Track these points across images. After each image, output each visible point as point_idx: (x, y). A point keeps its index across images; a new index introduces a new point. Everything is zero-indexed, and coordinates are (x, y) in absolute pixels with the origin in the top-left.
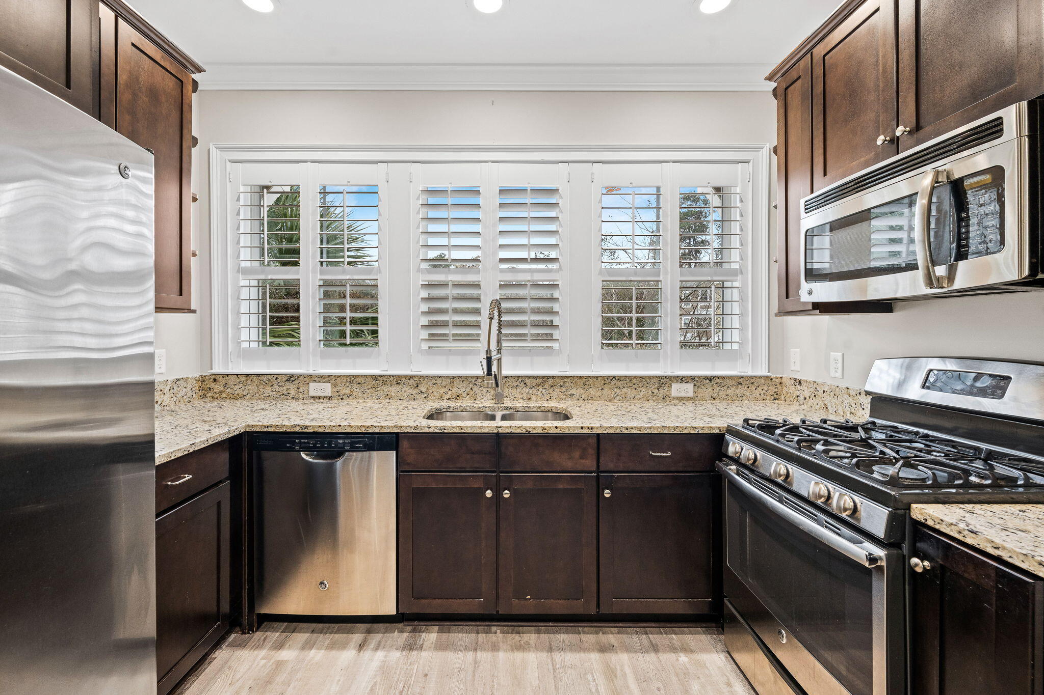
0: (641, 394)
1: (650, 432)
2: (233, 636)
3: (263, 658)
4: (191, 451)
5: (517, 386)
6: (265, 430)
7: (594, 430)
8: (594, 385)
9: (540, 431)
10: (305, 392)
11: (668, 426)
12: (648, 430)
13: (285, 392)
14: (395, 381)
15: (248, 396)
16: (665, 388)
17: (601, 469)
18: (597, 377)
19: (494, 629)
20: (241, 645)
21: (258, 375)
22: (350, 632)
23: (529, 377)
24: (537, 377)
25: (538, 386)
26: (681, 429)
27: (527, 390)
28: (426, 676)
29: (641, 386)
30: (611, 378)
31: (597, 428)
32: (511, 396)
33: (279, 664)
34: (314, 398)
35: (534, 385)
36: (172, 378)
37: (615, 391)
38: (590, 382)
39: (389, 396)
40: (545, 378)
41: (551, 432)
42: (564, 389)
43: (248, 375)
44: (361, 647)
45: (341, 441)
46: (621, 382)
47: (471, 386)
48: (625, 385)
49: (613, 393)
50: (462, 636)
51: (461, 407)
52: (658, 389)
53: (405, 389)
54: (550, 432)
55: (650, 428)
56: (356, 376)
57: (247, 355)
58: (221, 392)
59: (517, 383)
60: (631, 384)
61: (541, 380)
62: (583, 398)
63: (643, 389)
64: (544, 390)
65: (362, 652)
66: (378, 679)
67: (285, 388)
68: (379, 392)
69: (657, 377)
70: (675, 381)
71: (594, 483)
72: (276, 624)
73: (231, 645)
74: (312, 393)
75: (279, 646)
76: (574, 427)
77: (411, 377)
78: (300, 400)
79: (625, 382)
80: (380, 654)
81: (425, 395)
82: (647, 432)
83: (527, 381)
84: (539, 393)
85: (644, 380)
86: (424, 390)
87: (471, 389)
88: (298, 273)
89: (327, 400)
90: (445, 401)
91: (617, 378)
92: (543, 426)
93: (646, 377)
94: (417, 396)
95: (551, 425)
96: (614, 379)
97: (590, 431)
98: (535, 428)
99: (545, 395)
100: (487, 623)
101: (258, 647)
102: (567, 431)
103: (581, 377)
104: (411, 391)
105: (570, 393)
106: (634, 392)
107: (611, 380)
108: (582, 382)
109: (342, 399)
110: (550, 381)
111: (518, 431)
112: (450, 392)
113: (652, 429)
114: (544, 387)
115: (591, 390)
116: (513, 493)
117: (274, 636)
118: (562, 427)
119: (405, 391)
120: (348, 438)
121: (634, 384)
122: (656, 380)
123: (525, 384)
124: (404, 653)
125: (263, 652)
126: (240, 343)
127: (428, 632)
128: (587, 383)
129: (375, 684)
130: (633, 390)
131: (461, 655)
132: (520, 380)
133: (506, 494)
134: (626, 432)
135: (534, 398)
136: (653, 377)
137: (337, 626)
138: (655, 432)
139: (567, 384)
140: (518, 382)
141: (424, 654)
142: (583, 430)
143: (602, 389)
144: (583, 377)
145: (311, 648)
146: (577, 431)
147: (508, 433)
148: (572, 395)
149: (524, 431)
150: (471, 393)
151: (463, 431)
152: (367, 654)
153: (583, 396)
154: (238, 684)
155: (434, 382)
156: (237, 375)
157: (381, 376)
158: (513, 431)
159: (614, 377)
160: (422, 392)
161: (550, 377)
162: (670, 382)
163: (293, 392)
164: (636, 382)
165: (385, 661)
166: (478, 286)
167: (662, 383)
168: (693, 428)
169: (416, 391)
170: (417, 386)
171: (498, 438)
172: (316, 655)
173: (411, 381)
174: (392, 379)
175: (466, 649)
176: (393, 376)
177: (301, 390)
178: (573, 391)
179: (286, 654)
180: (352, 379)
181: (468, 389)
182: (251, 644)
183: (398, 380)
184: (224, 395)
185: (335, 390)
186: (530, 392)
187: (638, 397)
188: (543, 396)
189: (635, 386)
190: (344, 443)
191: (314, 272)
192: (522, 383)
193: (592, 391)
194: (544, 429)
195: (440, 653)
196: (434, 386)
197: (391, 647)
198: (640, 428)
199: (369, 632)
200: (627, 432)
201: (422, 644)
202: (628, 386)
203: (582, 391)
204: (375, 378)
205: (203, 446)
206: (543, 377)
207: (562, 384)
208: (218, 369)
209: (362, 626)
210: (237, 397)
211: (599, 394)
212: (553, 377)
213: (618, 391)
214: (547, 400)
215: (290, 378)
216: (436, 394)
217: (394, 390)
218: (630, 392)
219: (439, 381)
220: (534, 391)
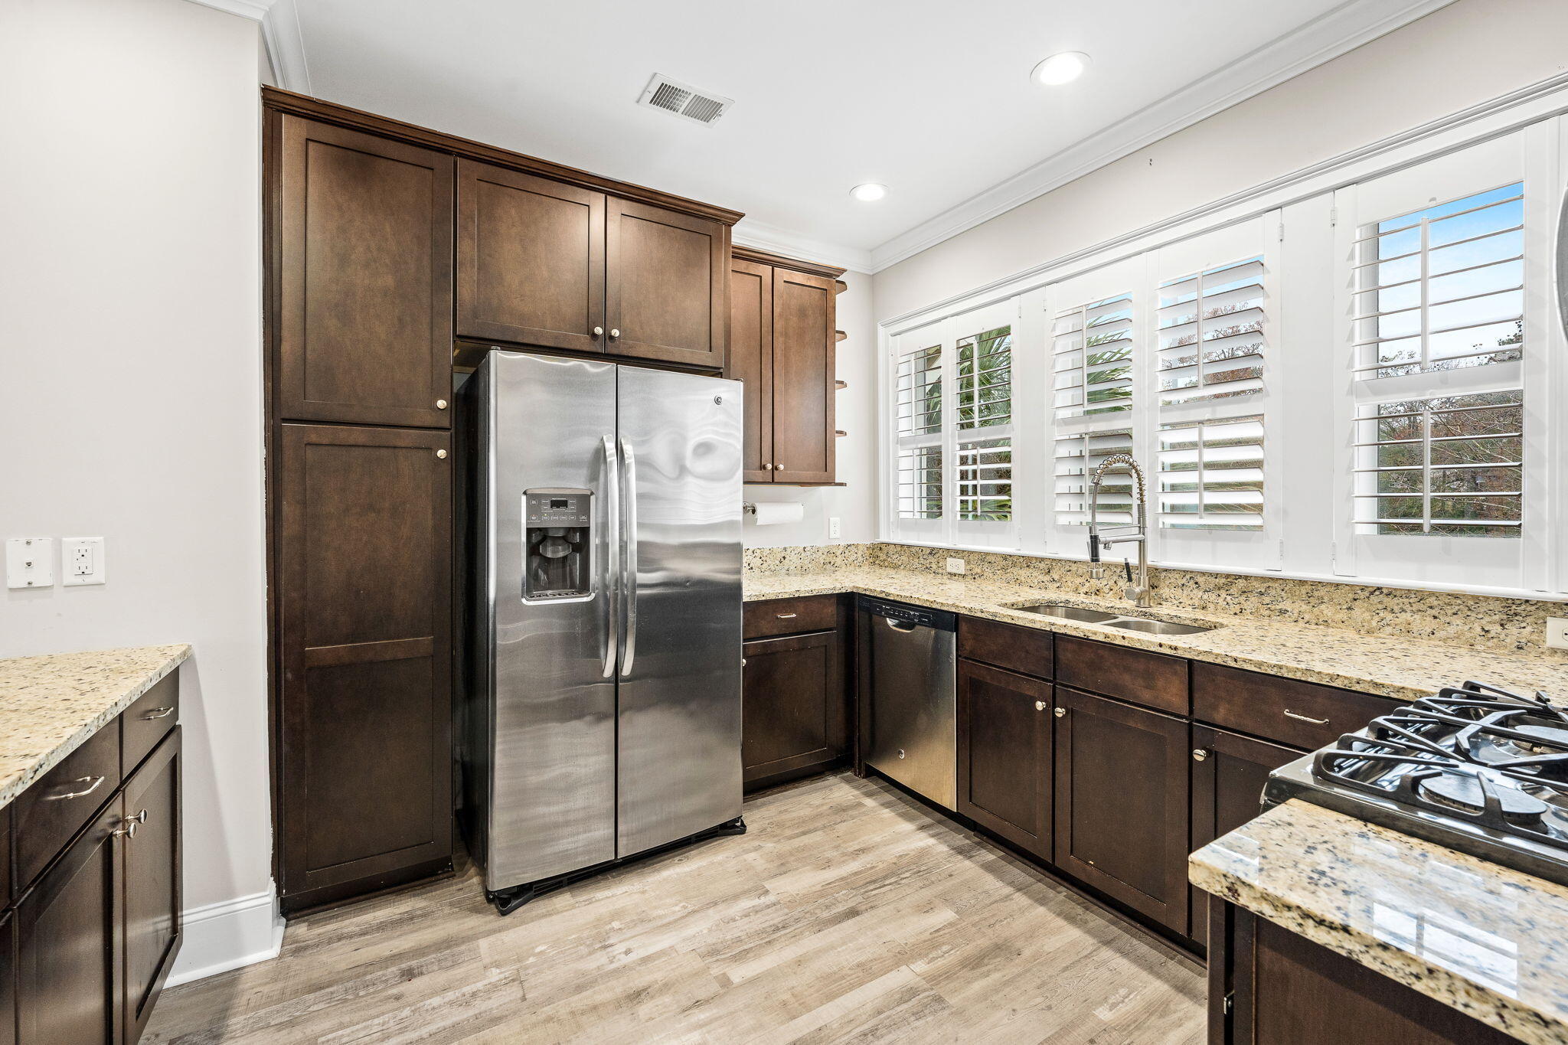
0: (1451, 630)
1: (1279, 674)
2: (849, 773)
3: (853, 796)
4: (796, 595)
5: (1183, 585)
6: (864, 593)
7: (1179, 652)
8: (1331, 600)
9: (1101, 638)
10: (944, 568)
11: (1317, 670)
12: (1275, 669)
13: (928, 566)
14: (1025, 563)
15: (902, 567)
16: (1523, 625)
17: (1196, 716)
18: (1338, 585)
19: (1061, 889)
20: (848, 781)
21: (909, 546)
22: (926, 814)
23: (1203, 574)
24: (1217, 575)
25: (1219, 589)
26: (1346, 682)
27: (1201, 593)
28: (951, 876)
29: (1450, 612)
30: (1372, 590)
31: (1185, 649)
32: (1173, 600)
33: (860, 804)
34: (950, 574)
35: (1212, 586)
36: (843, 543)
37: (1381, 614)
38: (1322, 592)
39: (1019, 581)
40: (1232, 578)
41: (1117, 642)
42: (1267, 600)
43: (902, 546)
44: (922, 828)
45: (912, 613)
46: (1396, 600)
47: (1115, 578)
48: (1407, 607)
49: (1377, 618)
50: (1018, 872)
51: (1082, 603)
52: (1502, 625)
53: (1035, 574)
54: (1114, 642)
55: (1281, 667)
56: (987, 554)
57: (904, 525)
58: (884, 560)
59: (1184, 581)
60: (1421, 606)
61: (1223, 580)
62: (1306, 620)
63: (1457, 621)
64: (1229, 598)
65: (918, 832)
66: (913, 853)
67: (928, 561)
68: (1008, 575)
69: (1497, 599)
70: (1560, 613)
71: (1184, 735)
72: (880, 781)
73: (843, 778)
74: (949, 569)
75: (869, 795)
76: (1149, 642)
77: (1042, 560)
78: (940, 575)
79: (1406, 601)
80: (932, 841)
81: (1058, 585)
82: (1272, 673)
83: (1201, 580)
84: (1221, 600)
85: (1459, 601)
86: (1056, 577)
87: (1115, 582)
88: (940, 439)
89: (961, 578)
90: (1082, 595)
91: (1385, 591)
92: (1106, 632)
93: (1464, 595)
94: (1050, 585)
95: (1116, 633)
96: (1377, 593)
97: (1172, 652)
98: (1095, 634)
99: (1232, 606)
100: (1057, 879)
101: (857, 788)
102: (1138, 646)
103: (1302, 583)
104: (1041, 577)
105: (1278, 607)
106: (1430, 624)
107: (1372, 593)
108: (1304, 592)
109: (974, 578)
110: (1241, 583)
111: (1074, 633)
112: (1087, 584)
113: (1284, 669)
114: (1228, 592)
115: (1323, 607)
116: (1070, 712)
117: (873, 787)
118: (1132, 639)
119: (1036, 577)
120: (917, 612)
121: (1431, 607)
122: (1497, 606)
123: (1196, 583)
124: (952, 852)
125: (856, 792)
126: (898, 513)
127: (990, 851)
128: (1316, 594)
129: (906, 855)
130: (1428, 619)
131: (1000, 884)
132: (1188, 577)
133: (1060, 712)
134: (1233, 664)
135: (1211, 607)
136: (1488, 598)
137: (919, 804)
138: (1290, 676)
139: (1273, 592)
140: (1185, 579)
141: (967, 863)
142: (1161, 649)
143: (1349, 608)
144: (1306, 582)
145: (887, 808)
146: (1152, 649)
147: (1062, 634)
148: (1283, 612)
149: (1081, 635)
150: (1115, 588)
151: (1013, 622)
152: (923, 835)
153: (1307, 617)
154: (827, 801)
155: (1067, 568)
156: (895, 545)
157: (1011, 556)
158: (1069, 633)
159: (1379, 588)
160: (1054, 580)
161: (1240, 577)
162: (1542, 614)
163: (934, 566)
164: (1436, 603)
165: (930, 847)
166: (1127, 436)
167: (1516, 614)
168: (1376, 685)
169: (1047, 578)
170: (1049, 572)
171: (1055, 639)
172: (887, 813)
173: (1042, 565)
174: (1021, 560)
175: (1011, 884)
176: (1023, 557)
177: (940, 565)
178: (1286, 605)
179: (869, 802)
180: (983, 557)
181: (1111, 583)
182: (854, 784)
183: (1028, 562)
184: (886, 564)
185: (968, 567)
186: (1205, 597)
187: (1439, 634)
188: (1227, 606)
189: (1434, 612)
190: (914, 615)
191: (953, 436)
192: (1192, 582)
193: (1327, 611)
194: (1106, 636)
195: (982, 871)
196: (1069, 573)
197: (946, 842)
198: (1260, 664)
199: (940, 822)
200: (1236, 666)
201: (974, 856)
202: (1415, 608)
203: (1304, 607)
204: (1005, 557)
205: (807, 595)
206: (1228, 576)
207: (1263, 591)
208: (883, 538)
209: (939, 816)
210: (896, 567)
211: (1343, 615)
212: (1246, 578)
213: (1389, 616)
214: (1236, 614)
215: (933, 551)
216: (1070, 584)
217: (1023, 573)
218: (1422, 623)
219: (1074, 567)
220: (1213, 597)
